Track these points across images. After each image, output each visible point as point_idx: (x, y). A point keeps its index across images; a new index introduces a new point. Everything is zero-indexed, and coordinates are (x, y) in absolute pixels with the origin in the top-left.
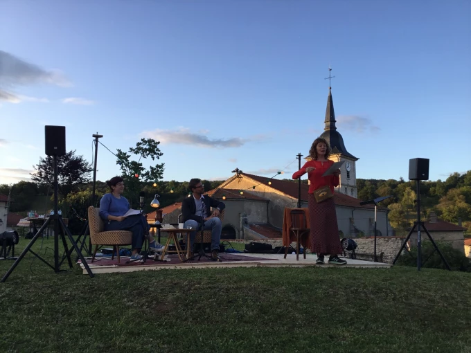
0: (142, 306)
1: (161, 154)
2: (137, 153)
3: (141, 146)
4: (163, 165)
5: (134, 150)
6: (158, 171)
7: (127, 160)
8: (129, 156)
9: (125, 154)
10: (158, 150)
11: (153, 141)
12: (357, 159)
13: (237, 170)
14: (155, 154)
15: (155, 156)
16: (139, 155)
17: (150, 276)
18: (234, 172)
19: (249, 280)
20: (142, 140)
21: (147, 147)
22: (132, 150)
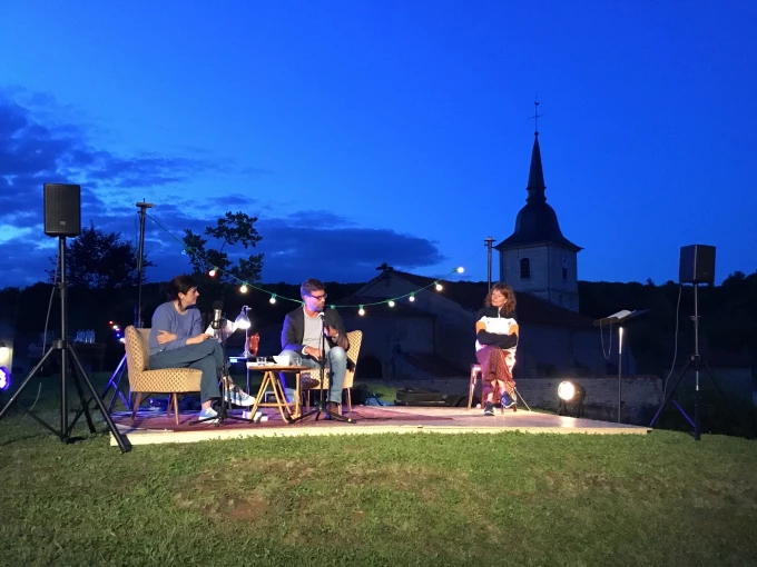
0: (208, 507)
1: (259, 239)
2: (218, 236)
3: (226, 225)
4: (260, 257)
5: (213, 231)
6: (253, 266)
7: (201, 249)
8: (204, 242)
9: (198, 238)
10: (253, 231)
11: (246, 216)
12: (579, 249)
13: (384, 266)
14: (250, 238)
15: (249, 241)
16: (223, 239)
17: (227, 451)
18: (379, 268)
19: (402, 458)
20: (227, 215)
21: (236, 227)
22: (210, 230)
